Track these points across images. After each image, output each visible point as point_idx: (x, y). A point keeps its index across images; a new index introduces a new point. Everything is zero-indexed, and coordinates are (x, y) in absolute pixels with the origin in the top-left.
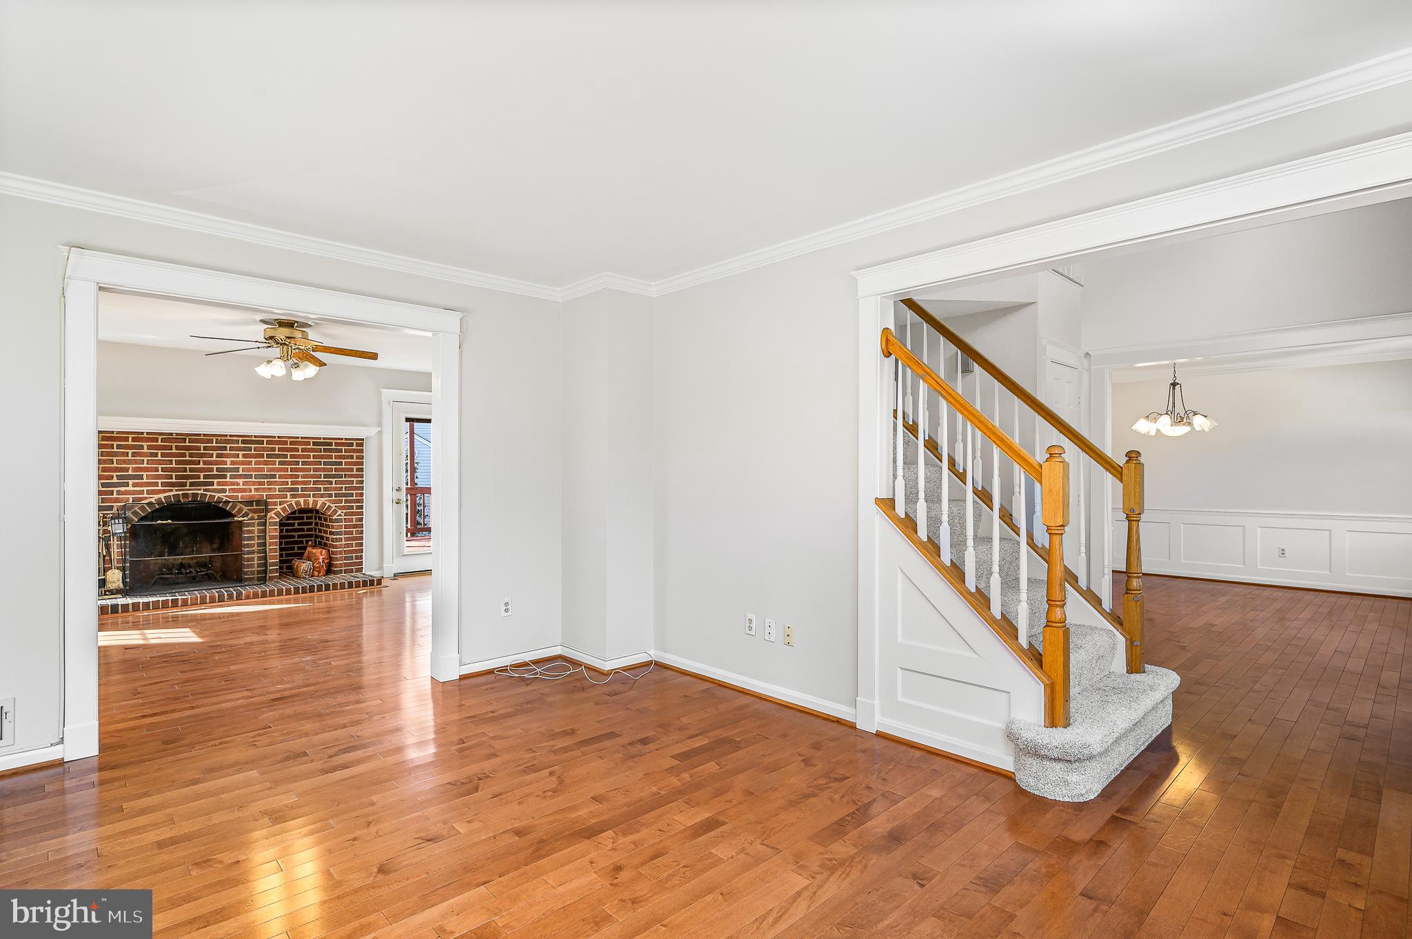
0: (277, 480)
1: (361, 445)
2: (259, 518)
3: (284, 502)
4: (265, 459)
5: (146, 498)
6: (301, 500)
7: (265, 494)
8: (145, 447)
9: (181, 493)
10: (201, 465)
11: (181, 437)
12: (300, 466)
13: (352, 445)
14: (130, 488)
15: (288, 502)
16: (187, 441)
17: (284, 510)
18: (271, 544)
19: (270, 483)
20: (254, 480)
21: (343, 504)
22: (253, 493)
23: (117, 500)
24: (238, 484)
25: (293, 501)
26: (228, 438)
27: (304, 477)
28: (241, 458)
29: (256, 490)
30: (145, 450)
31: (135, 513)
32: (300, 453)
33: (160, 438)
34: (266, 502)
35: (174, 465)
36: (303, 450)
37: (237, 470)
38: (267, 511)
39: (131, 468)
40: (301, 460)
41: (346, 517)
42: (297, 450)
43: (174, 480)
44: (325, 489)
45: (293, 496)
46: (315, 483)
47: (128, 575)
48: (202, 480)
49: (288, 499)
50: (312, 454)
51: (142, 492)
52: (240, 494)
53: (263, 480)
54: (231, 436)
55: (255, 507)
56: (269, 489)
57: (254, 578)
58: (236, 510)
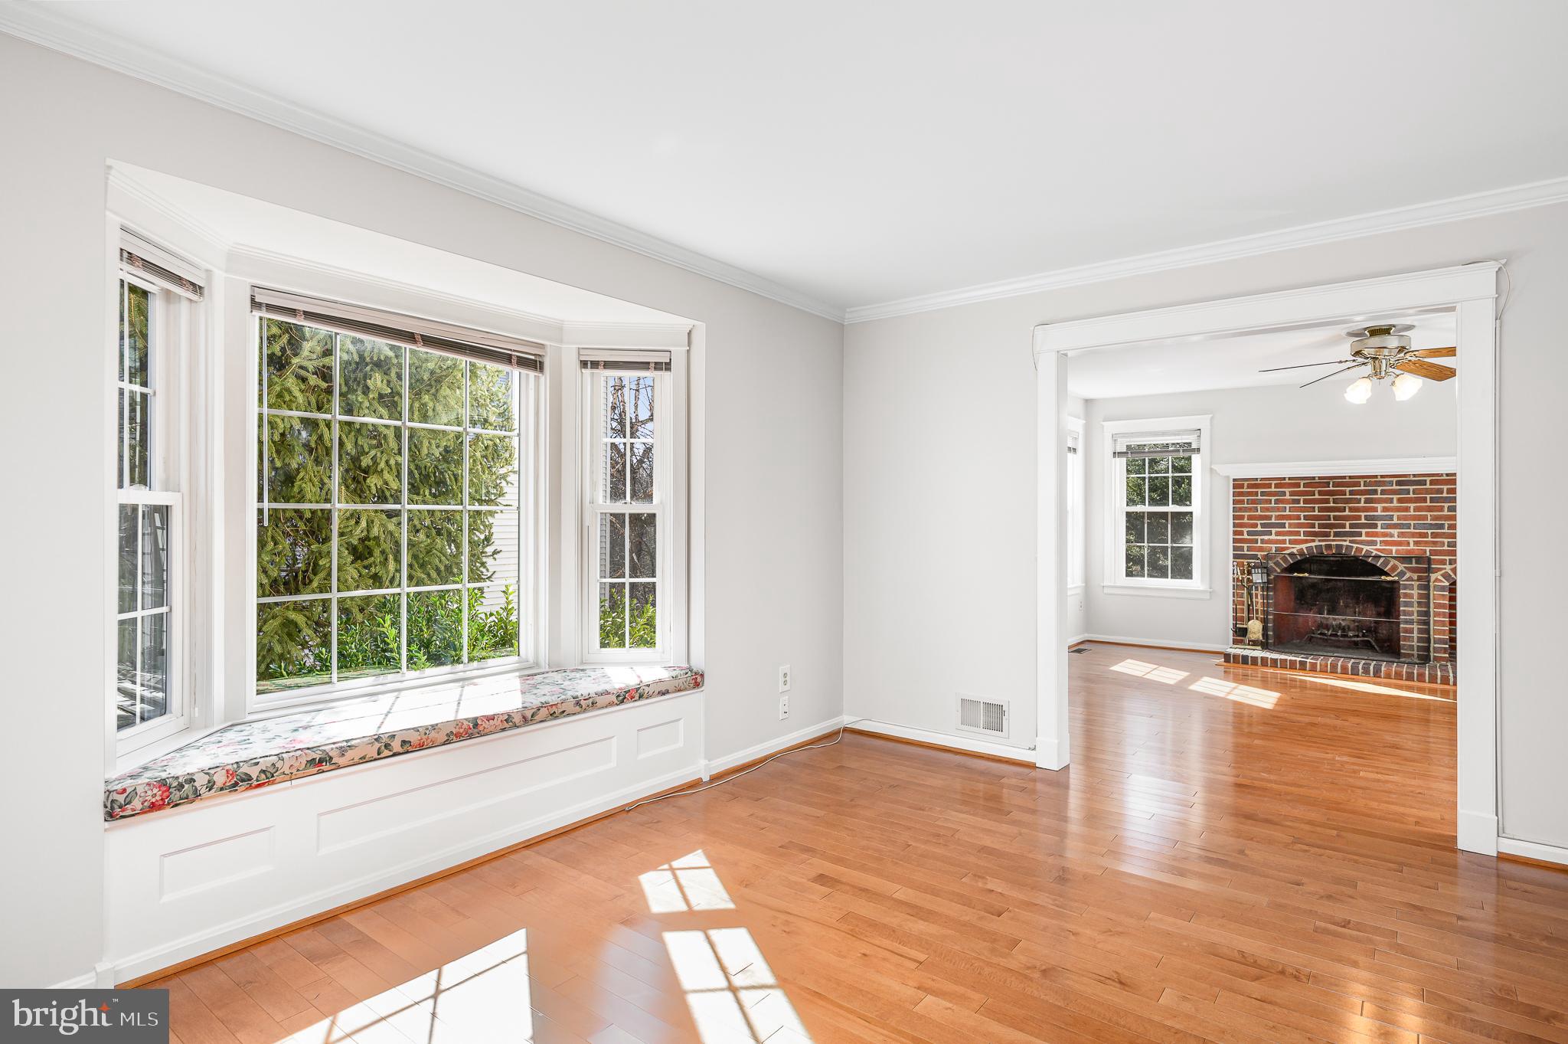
0: (1446, 531)
2: (1419, 579)
5: (1288, 548)
7: (1428, 549)
8: (1288, 494)
9: (1323, 543)
10: (1347, 513)
11: (1325, 481)
14: (1273, 537)
16: (1331, 486)
18: (1437, 614)
19: (1435, 536)
20: (1412, 530)
22: (1412, 546)
23: (1261, 549)
24: (1392, 536)
26: (1379, 479)
28: (1395, 504)
29: (1416, 543)
30: (1288, 497)
31: (1277, 564)
33: (1302, 483)
34: (1429, 559)
35: (1316, 513)
37: (1391, 518)
38: (1429, 570)
39: (1274, 516)
43: (1317, 530)
47: (1271, 628)
48: (1347, 529)
51: (1284, 542)
52: (1394, 548)
53: (1426, 531)
54: (1382, 476)
55: (1414, 565)
56: (1435, 543)
57: (1413, 655)
58: (1389, 566)
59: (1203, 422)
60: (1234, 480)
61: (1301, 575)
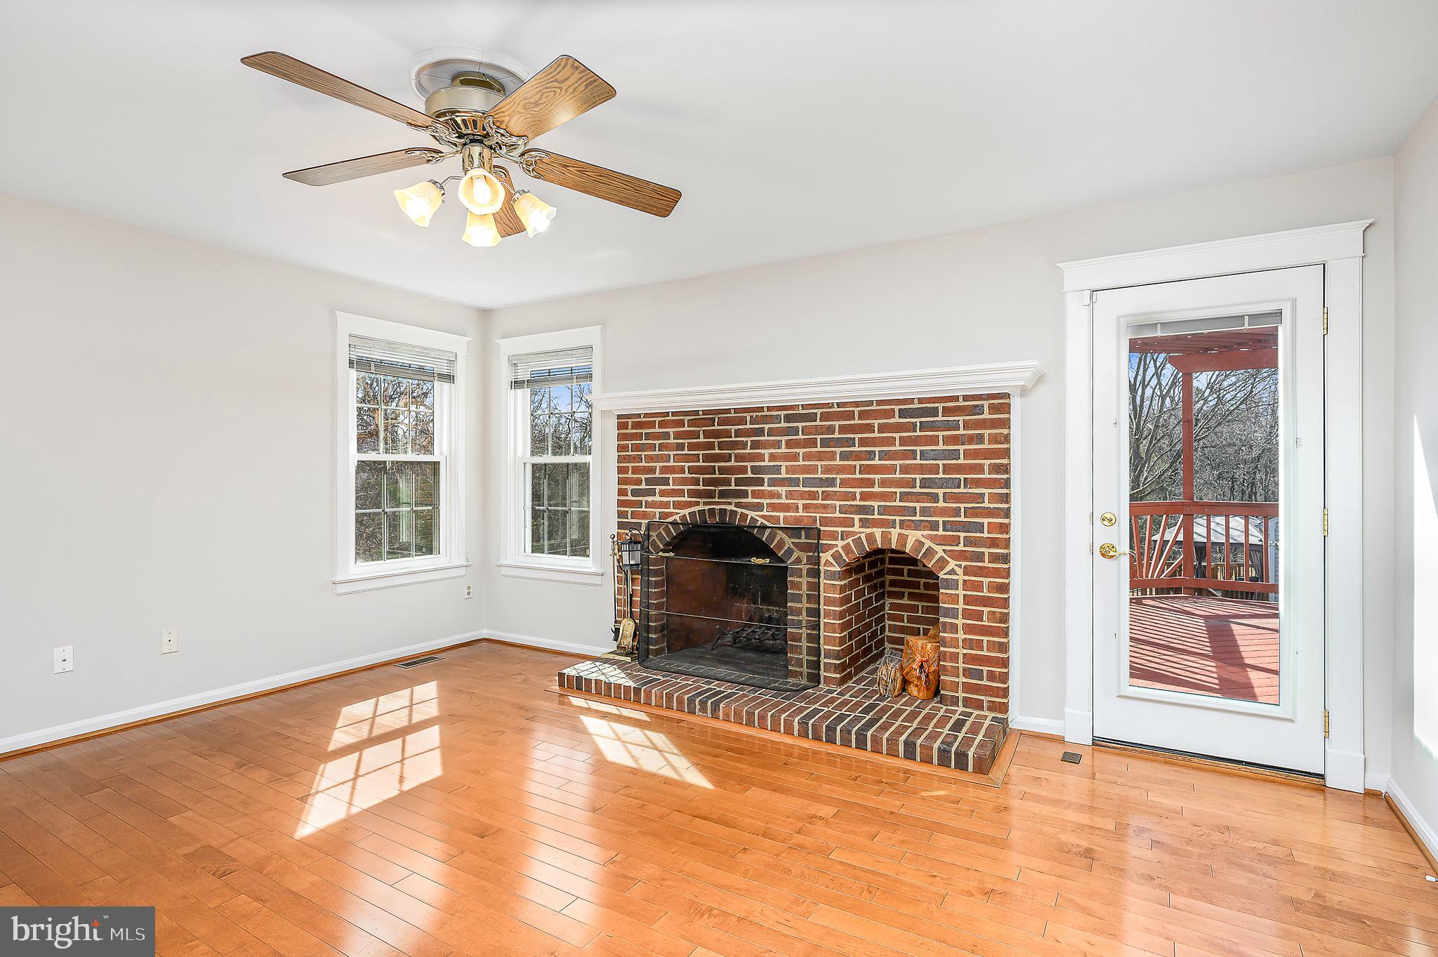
0: (838, 489)
1: (1006, 408)
2: (809, 561)
3: (849, 534)
4: (819, 449)
5: (672, 514)
6: (878, 532)
7: (818, 516)
8: (672, 436)
9: (707, 508)
10: (733, 463)
11: (709, 416)
12: (877, 462)
13: (977, 410)
14: (657, 498)
15: (854, 533)
16: (716, 423)
17: (847, 548)
18: (827, 614)
19: (826, 496)
20: (801, 488)
21: (961, 547)
22: (801, 513)
23: (644, 515)
24: (779, 496)
25: (863, 533)
26: (766, 413)
27: (883, 483)
28: (784, 450)
29: (806, 507)
30: (672, 441)
31: (659, 537)
32: (876, 435)
33: (687, 419)
34: (819, 531)
35: (701, 463)
36: (882, 428)
37: (777, 470)
38: (817, 548)
39: (657, 468)
40: (877, 449)
41: (967, 578)
42: (870, 428)
43: (701, 487)
44: (924, 511)
45: (864, 523)
46: (904, 497)
48: (733, 487)
49: (856, 528)
50: (897, 435)
51: (667, 505)
52: (781, 515)
53: (816, 489)
54: (769, 409)
55: (803, 540)
56: (825, 507)
57: (801, 674)
58: (775, 542)
60: (619, 417)
61: (674, 555)
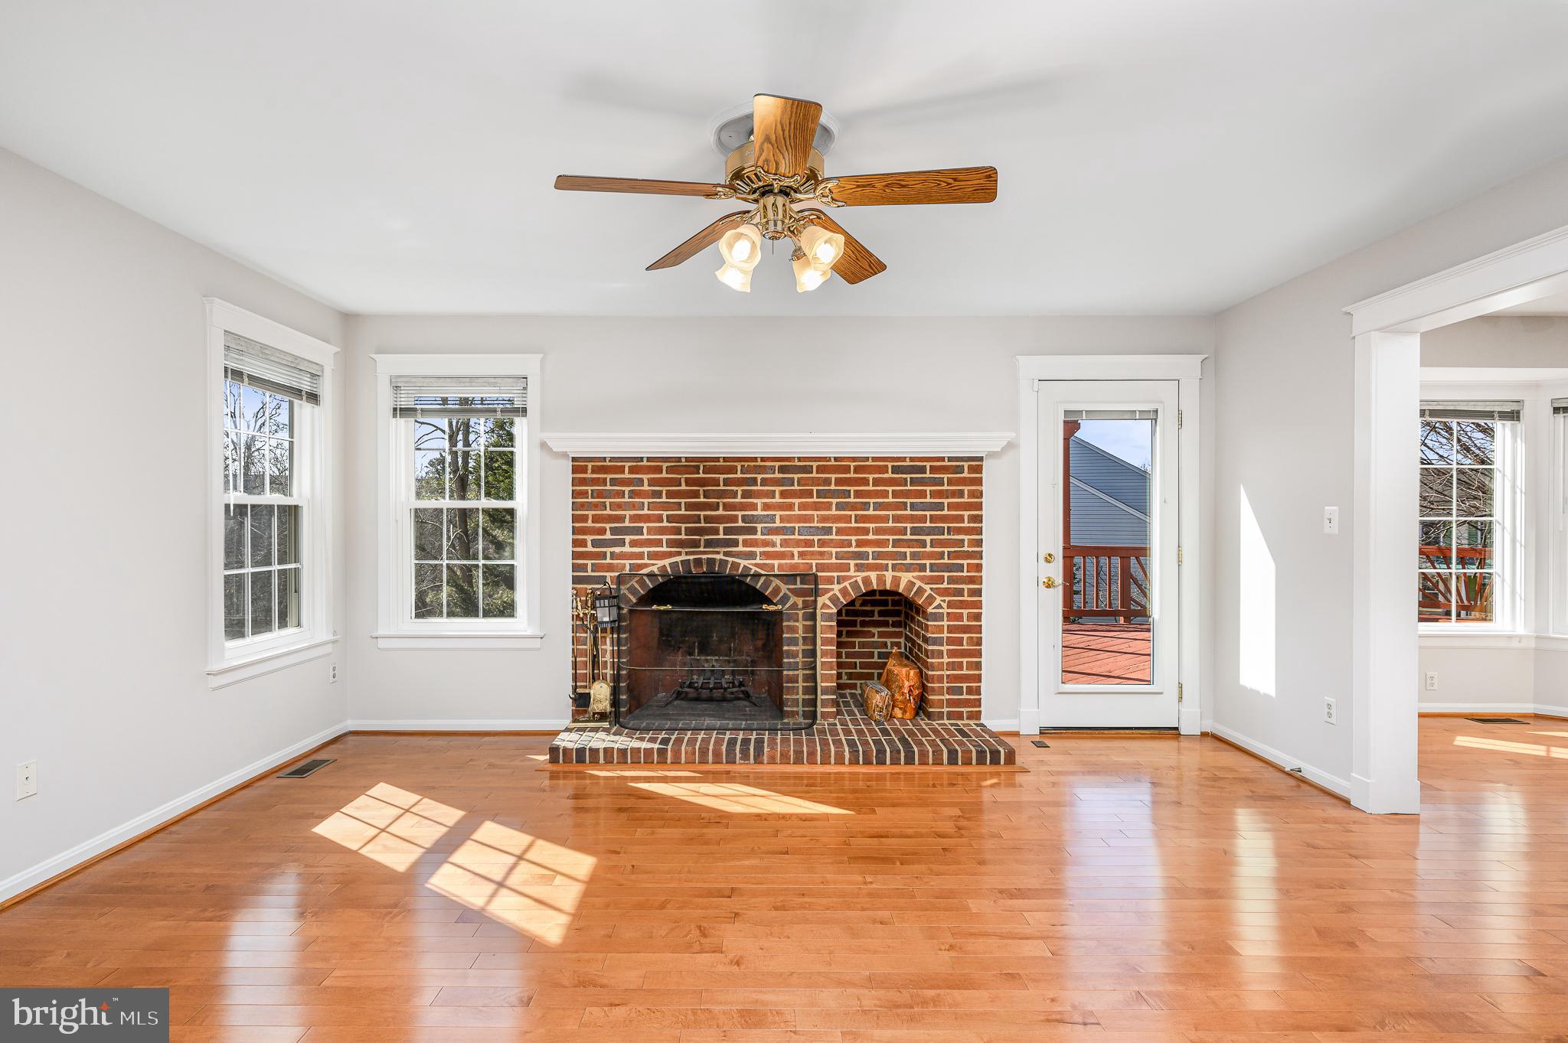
0: (834, 537)
1: (978, 469)
2: (806, 605)
3: (845, 579)
4: (815, 499)
5: (646, 566)
6: (873, 575)
7: (814, 562)
8: (646, 482)
9: (691, 557)
10: (721, 512)
11: (693, 464)
12: (871, 512)
13: (960, 470)
14: (627, 549)
15: (851, 577)
16: (701, 471)
17: (844, 591)
19: (822, 543)
20: (796, 537)
21: (945, 585)
22: (796, 560)
23: (610, 568)
24: (774, 545)
25: (859, 577)
26: (760, 463)
27: (877, 531)
28: (778, 500)
29: (801, 555)
30: (646, 487)
31: (632, 590)
32: (871, 488)
33: (665, 465)
34: (816, 576)
35: (683, 512)
36: (876, 482)
37: (772, 519)
38: (816, 593)
40: (872, 501)
41: (950, 611)
42: (865, 482)
43: (683, 537)
44: (914, 556)
45: (859, 568)
46: (896, 543)
47: (624, 689)
48: (721, 536)
49: (852, 573)
50: (890, 489)
51: (640, 556)
52: (776, 562)
53: (811, 537)
54: (763, 459)
55: (799, 586)
56: (822, 554)
57: (797, 713)
58: (770, 589)
59: (528, 364)
60: (574, 459)
61: (662, 608)
